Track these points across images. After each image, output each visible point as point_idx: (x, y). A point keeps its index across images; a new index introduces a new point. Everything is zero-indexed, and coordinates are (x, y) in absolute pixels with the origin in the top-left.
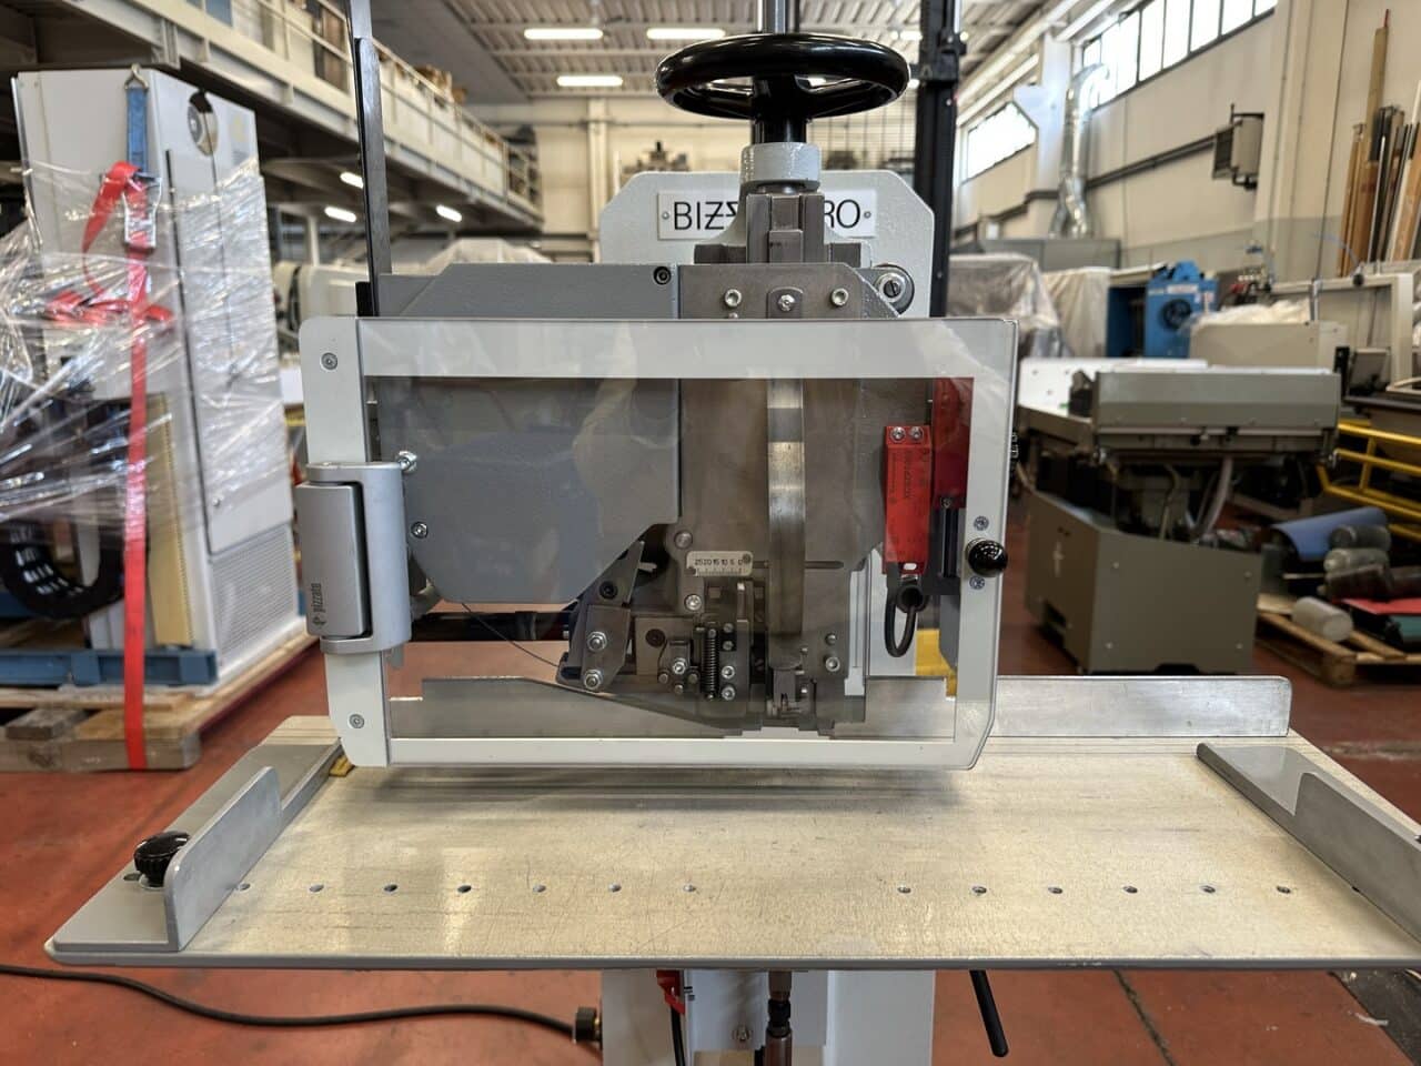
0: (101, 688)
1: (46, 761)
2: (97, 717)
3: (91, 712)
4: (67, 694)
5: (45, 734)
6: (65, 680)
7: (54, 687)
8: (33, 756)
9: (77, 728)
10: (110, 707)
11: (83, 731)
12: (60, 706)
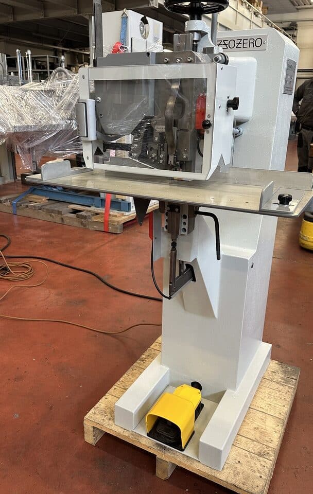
0: (100, 209)
1: (85, 226)
2: (98, 215)
3: (97, 214)
4: (93, 208)
5: (85, 217)
6: (93, 205)
7: (90, 207)
8: (82, 223)
9: (93, 218)
10: (102, 214)
11: (94, 219)
12: (90, 211)
